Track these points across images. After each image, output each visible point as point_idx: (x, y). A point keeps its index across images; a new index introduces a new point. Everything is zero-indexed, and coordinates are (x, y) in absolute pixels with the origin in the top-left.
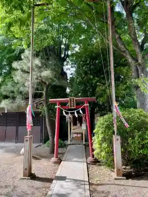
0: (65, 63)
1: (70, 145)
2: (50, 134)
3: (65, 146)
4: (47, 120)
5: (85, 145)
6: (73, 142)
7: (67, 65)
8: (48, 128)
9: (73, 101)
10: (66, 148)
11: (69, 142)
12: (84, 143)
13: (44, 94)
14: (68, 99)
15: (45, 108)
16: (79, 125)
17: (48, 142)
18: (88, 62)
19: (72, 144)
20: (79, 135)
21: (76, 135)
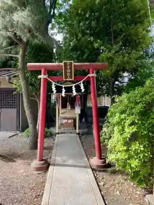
0: (50, 26)
1: (58, 133)
2: (29, 121)
3: (52, 135)
4: (25, 100)
5: (79, 134)
6: (62, 130)
7: (52, 29)
8: (27, 112)
9: (71, 68)
10: (54, 140)
11: (57, 130)
12: (77, 131)
13: (20, 60)
14: (62, 64)
15: (22, 82)
16: (69, 107)
17: (27, 130)
18: (87, 16)
19: (62, 133)
20: (70, 121)
21: (66, 121)
